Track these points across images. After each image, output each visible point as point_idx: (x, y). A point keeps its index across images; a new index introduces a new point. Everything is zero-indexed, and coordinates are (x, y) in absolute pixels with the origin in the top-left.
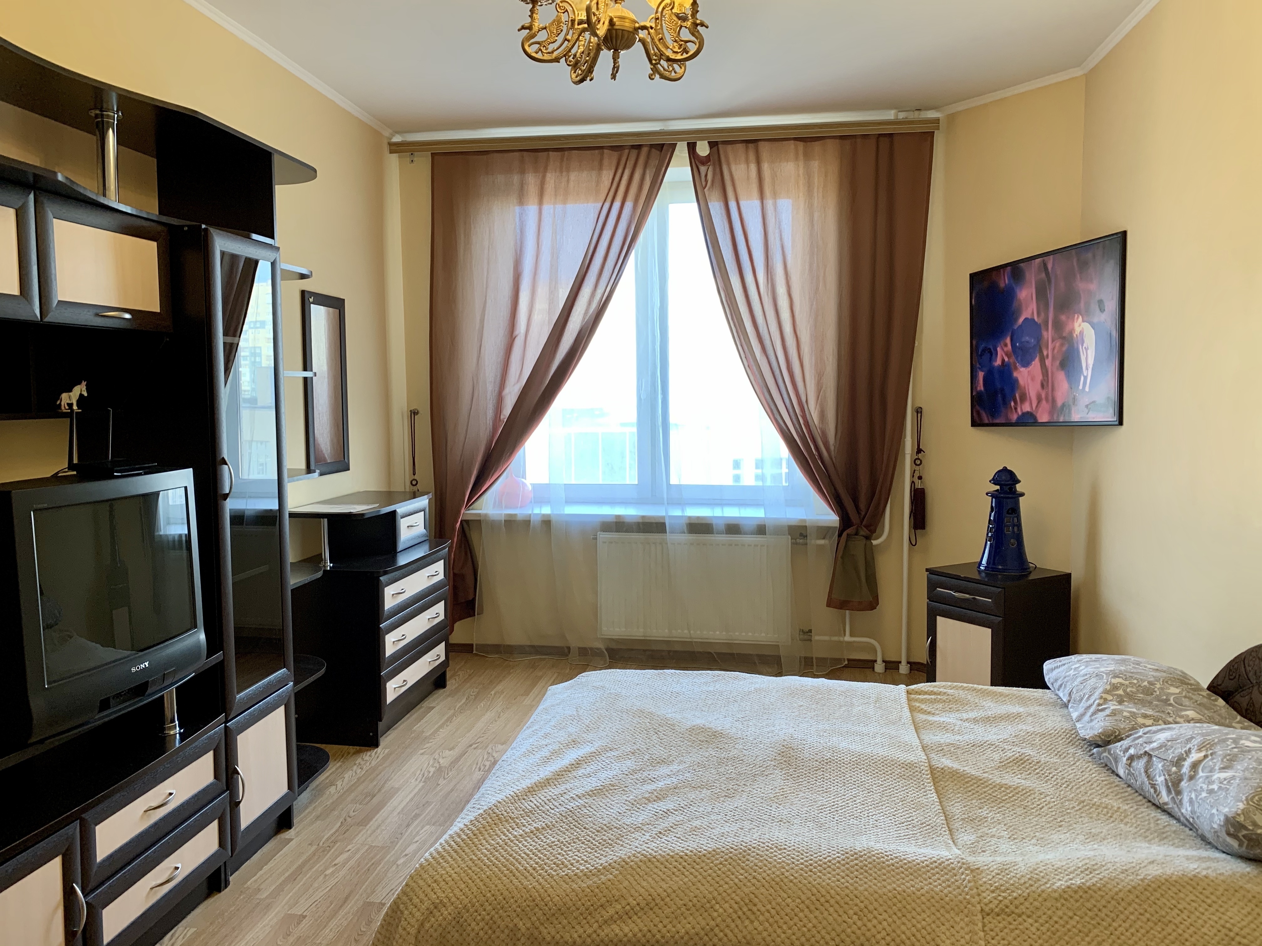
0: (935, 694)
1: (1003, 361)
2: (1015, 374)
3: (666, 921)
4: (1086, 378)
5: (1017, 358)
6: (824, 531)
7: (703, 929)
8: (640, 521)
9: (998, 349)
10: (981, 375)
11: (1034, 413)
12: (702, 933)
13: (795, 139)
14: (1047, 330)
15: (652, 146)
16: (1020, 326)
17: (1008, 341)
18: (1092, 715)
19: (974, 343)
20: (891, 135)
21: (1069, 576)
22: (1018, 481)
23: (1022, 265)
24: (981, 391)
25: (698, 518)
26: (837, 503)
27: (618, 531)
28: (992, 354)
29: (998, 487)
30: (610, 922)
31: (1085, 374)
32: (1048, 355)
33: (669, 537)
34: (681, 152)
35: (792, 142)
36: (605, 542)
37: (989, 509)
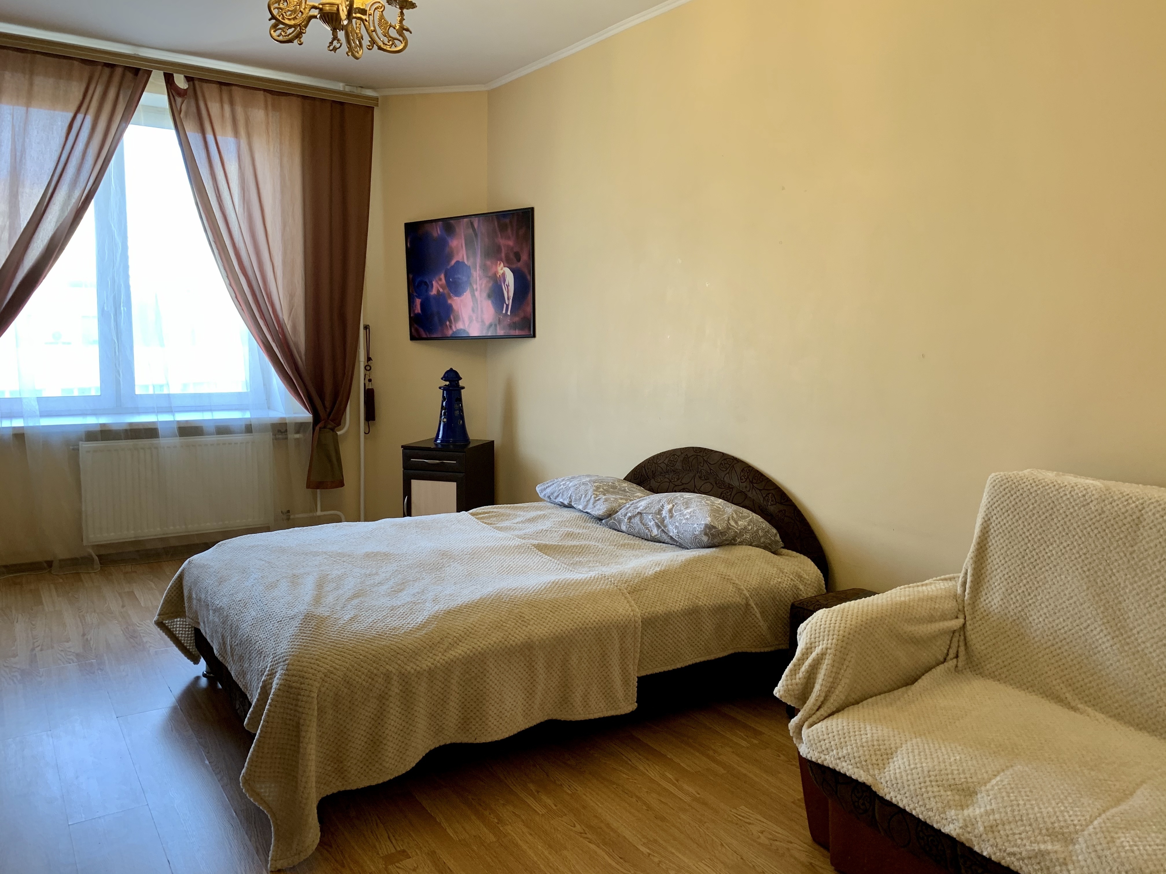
0: (486, 513)
1: (438, 291)
2: (449, 301)
3: (481, 640)
4: (507, 306)
5: (450, 290)
6: (300, 426)
7: (503, 638)
8: (128, 428)
9: (434, 282)
10: (418, 301)
11: (467, 330)
12: (503, 640)
13: (265, 90)
14: (476, 271)
15: (126, 68)
16: (453, 267)
17: (442, 276)
18: (594, 503)
19: (411, 276)
20: (342, 104)
21: (493, 442)
22: (461, 379)
23: (452, 221)
24: (419, 314)
25: (187, 421)
26: (311, 404)
27: (103, 439)
28: (428, 286)
29: (447, 383)
30: (447, 650)
31: (507, 303)
32: (477, 290)
33: (162, 441)
34: (157, 79)
35: (262, 92)
36: (88, 452)
37: (441, 399)
